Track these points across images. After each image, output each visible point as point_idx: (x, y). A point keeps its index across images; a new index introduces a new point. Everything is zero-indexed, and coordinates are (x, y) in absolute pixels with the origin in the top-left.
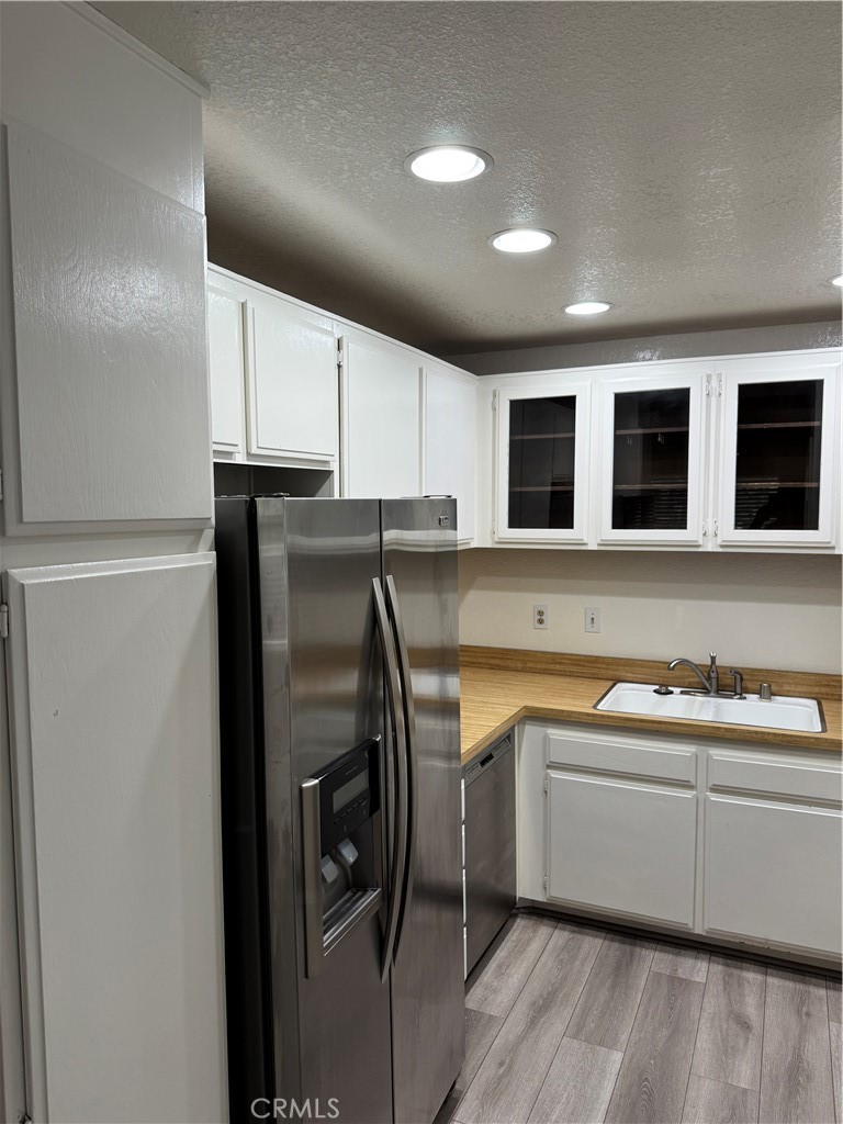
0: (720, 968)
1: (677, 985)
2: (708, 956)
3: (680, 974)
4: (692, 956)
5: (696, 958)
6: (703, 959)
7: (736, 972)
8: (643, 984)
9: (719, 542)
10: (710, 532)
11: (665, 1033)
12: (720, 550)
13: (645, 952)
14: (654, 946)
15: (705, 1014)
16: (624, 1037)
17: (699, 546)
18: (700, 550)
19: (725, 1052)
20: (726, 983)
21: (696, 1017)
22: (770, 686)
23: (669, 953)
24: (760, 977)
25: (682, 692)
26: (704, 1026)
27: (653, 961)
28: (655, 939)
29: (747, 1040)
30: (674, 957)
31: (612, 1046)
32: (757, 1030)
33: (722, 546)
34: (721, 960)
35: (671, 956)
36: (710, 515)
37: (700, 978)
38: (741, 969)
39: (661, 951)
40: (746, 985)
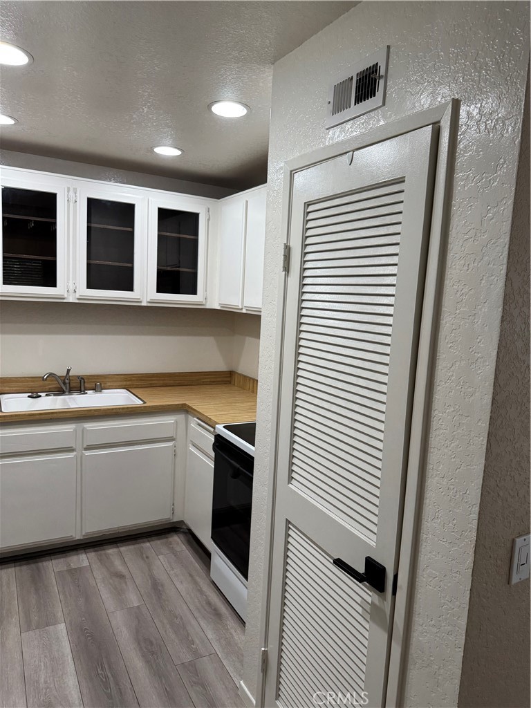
0: (93, 554)
1: (74, 573)
2: (83, 551)
3: (73, 566)
4: (75, 555)
5: (78, 554)
6: (82, 553)
7: (103, 552)
8: (54, 581)
9: (77, 296)
10: (71, 290)
11: (82, 601)
12: (77, 301)
13: (45, 564)
14: (49, 558)
15: (97, 581)
16: (60, 614)
17: (64, 299)
18: (65, 301)
19: (119, 594)
20: (100, 560)
21: (95, 584)
22: (101, 384)
23: (60, 558)
24: (116, 550)
25: (47, 395)
26: (101, 587)
27: (53, 567)
28: (47, 554)
29: (126, 583)
30: (64, 559)
31: (56, 623)
32: (128, 576)
33: (78, 299)
34: (91, 550)
35: (62, 559)
36: (71, 279)
37: (86, 563)
38: (104, 550)
39: (55, 559)
40: (111, 557)
